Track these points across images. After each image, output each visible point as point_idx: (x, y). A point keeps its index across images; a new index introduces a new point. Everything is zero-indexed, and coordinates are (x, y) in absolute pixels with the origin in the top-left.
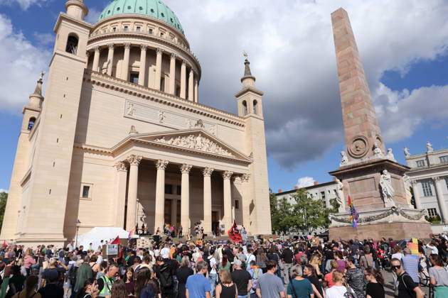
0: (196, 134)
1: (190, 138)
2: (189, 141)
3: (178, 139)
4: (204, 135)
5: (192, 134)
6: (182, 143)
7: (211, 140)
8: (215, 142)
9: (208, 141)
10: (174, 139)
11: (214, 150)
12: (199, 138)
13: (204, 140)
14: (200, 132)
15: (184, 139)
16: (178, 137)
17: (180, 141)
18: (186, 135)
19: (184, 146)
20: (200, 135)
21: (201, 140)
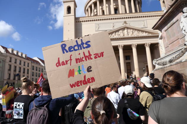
0: (123, 29)
1: (121, 31)
2: (120, 33)
3: (114, 34)
4: (128, 28)
5: (121, 29)
6: (116, 35)
7: (133, 29)
8: (136, 30)
9: (131, 30)
10: (112, 35)
11: (136, 34)
12: (126, 30)
13: (129, 30)
14: (126, 27)
15: (117, 33)
16: (113, 33)
17: (115, 35)
18: (118, 31)
19: (117, 36)
20: (126, 28)
21: (127, 31)
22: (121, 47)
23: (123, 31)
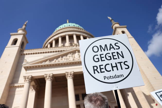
0: (74, 52)
1: (70, 55)
2: (68, 58)
3: (60, 59)
10: (57, 59)
14: (77, 50)
15: (64, 57)
16: (60, 57)
17: (62, 59)
18: (66, 55)
19: (65, 61)
20: (77, 52)
21: (79, 54)
22: (69, 75)
23: (72, 55)
